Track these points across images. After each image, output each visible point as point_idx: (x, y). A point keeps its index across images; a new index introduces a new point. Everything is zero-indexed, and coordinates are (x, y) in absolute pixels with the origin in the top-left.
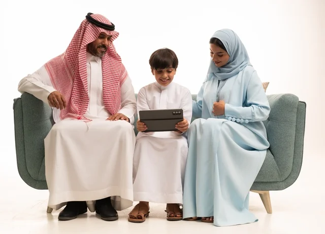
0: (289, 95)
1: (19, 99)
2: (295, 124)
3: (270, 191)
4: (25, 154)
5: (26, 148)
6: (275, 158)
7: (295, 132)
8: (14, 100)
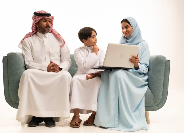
0: (160, 56)
1: (5, 56)
2: (164, 73)
3: (149, 111)
4: (9, 88)
5: (9, 85)
6: (152, 92)
7: (163, 77)
8: (3, 57)
